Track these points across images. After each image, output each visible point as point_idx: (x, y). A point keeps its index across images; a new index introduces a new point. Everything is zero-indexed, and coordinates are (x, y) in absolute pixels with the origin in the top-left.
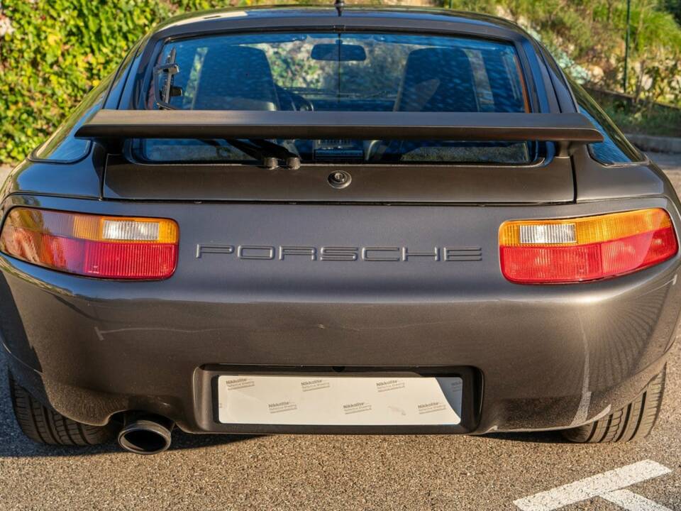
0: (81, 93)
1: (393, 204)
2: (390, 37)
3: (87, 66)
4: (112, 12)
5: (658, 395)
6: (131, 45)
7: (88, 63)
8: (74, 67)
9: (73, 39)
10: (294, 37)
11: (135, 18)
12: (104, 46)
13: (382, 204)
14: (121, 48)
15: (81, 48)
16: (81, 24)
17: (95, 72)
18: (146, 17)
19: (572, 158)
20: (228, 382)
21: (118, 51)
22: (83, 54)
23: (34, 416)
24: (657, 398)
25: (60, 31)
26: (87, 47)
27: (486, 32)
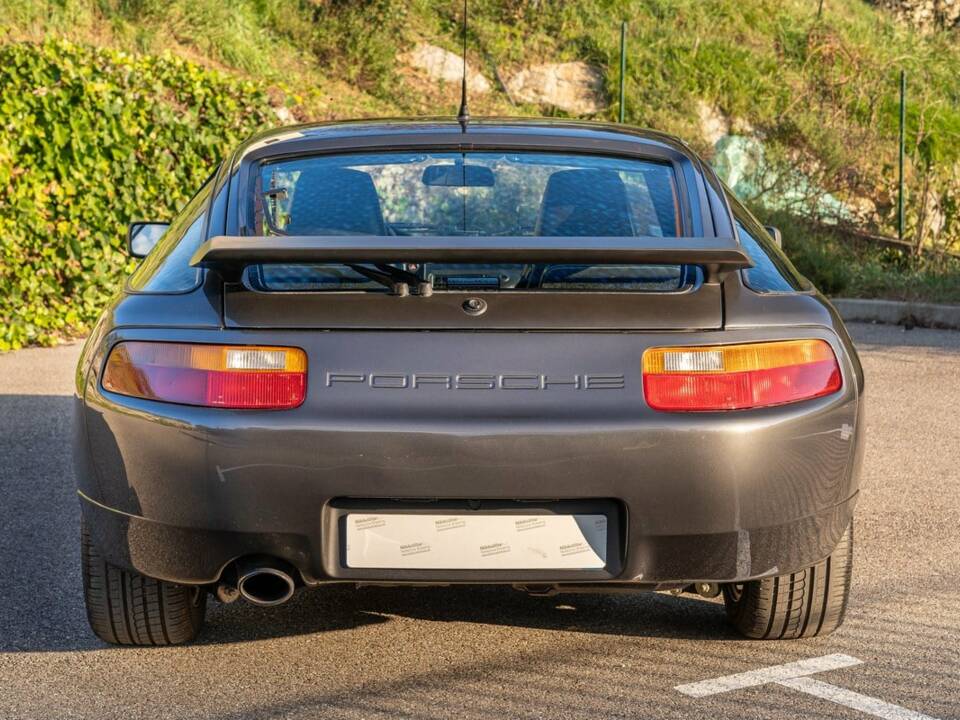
0: (39, 241)
1: (531, 331)
2: (525, 157)
3: (49, 200)
4: (89, 117)
5: (844, 570)
6: (115, 165)
7: (52, 196)
8: (29, 202)
9: (29, 158)
10: (412, 157)
11: (124, 125)
12: (77, 170)
13: (520, 331)
14: (102, 171)
15: (40, 171)
16: (42, 135)
17: (60, 208)
18: (140, 124)
19: (722, 285)
20: (357, 522)
21: (97, 175)
22: (42, 181)
23: (109, 600)
24: (843, 574)
25: (9, 146)
26: (50, 170)
27: (639, 151)
